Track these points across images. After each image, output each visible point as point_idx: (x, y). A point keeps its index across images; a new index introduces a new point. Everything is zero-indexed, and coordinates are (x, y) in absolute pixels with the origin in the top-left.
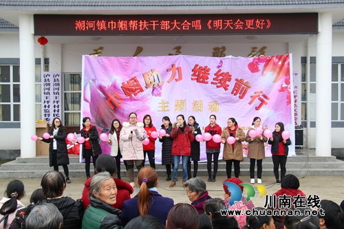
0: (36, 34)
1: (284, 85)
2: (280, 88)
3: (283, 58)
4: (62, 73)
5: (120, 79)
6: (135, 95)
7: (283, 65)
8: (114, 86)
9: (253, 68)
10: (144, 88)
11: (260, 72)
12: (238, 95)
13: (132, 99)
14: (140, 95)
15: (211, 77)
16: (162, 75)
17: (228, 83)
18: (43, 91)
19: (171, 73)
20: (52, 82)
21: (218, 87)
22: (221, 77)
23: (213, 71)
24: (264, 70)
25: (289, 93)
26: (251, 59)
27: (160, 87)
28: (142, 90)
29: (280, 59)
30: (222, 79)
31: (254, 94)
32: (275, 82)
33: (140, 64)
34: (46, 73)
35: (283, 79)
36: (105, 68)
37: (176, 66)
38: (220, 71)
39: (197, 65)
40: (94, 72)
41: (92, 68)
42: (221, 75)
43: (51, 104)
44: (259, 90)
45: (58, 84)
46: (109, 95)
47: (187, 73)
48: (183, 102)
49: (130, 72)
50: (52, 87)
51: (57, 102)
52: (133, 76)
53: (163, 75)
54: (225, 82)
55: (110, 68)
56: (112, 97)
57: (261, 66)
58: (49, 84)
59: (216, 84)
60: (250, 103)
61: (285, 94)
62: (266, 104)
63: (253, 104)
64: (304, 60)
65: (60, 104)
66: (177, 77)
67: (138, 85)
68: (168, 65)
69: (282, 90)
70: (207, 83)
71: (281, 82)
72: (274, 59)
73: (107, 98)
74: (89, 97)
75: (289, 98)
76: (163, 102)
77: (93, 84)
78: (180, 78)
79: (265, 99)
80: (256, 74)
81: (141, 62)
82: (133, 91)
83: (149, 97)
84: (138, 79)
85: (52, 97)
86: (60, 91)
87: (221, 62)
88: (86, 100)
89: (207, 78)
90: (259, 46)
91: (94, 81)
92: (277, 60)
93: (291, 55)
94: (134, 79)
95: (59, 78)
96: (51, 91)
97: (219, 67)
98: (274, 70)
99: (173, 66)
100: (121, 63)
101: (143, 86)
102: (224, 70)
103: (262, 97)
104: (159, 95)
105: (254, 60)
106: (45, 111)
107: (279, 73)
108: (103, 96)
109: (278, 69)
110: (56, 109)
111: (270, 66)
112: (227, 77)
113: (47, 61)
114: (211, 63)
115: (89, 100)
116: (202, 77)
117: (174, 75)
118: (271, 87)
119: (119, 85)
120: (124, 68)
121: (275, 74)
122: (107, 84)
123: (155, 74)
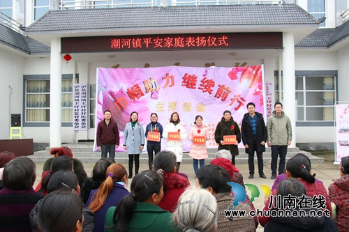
0: (62, 52)
1: (258, 90)
2: (254, 92)
3: (256, 68)
4: (88, 85)
5: (125, 86)
6: (138, 98)
7: (256, 73)
8: (121, 91)
9: (233, 76)
10: (144, 93)
11: (238, 80)
12: (221, 98)
13: (135, 102)
14: (142, 98)
15: (198, 84)
16: (158, 83)
17: (212, 88)
18: (74, 99)
19: (165, 80)
20: (80, 92)
21: (204, 91)
22: (206, 84)
23: (200, 78)
24: (241, 78)
25: (262, 96)
26: (230, 69)
27: (157, 92)
28: (143, 95)
29: (254, 69)
30: (207, 85)
31: (233, 98)
32: (250, 87)
33: (142, 74)
34: (77, 85)
35: (257, 85)
36: (114, 77)
37: (170, 75)
38: (205, 78)
39: (186, 74)
40: (105, 81)
41: (104, 78)
42: (206, 82)
43: (80, 108)
44: (238, 94)
45: (85, 93)
46: (117, 99)
47: (179, 80)
48: (175, 104)
49: (133, 80)
50: (80, 95)
51: (84, 107)
52: (136, 83)
53: (160, 82)
54: (210, 87)
55: (118, 78)
56: (119, 101)
57: (239, 74)
58: (78, 93)
59: (202, 89)
60: (230, 105)
61: (259, 97)
62: (243, 105)
63: (233, 105)
64: (276, 73)
65: (86, 108)
66: (170, 84)
67: (140, 90)
68: (163, 74)
69: (256, 93)
70: (195, 88)
71: (255, 88)
72: (249, 68)
73: (116, 101)
74: (101, 101)
75: (261, 100)
76: (159, 104)
77: (105, 90)
78: (173, 84)
79: (242, 101)
80: (235, 81)
81: (142, 72)
82: (136, 95)
83: (148, 100)
84: (140, 86)
85: (80, 103)
86: (86, 99)
87: (206, 71)
88: (99, 103)
89: (195, 84)
90: (241, 62)
91: (105, 87)
92: (252, 70)
93: (262, 66)
94: (137, 86)
95: (86, 88)
96: (80, 99)
97: (204, 75)
98: (249, 77)
99: (167, 75)
100: (126, 74)
101: (144, 91)
102: (209, 77)
103: (240, 100)
104: (156, 98)
105: (233, 69)
106: (75, 114)
107: (253, 81)
108: (113, 99)
109: (252, 77)
110: (84, 112)
111: (246, 75)
112: (212, 83)
113: (77, 76)
114: (198, 72)
115: (102, 103)
116: (191, 84)
117: (168, 82)
118: (247, 92)
119: (125, 91)
120: (129, 77)
121: (251, 81)
122: (116, 90)
123: (153, 82)
